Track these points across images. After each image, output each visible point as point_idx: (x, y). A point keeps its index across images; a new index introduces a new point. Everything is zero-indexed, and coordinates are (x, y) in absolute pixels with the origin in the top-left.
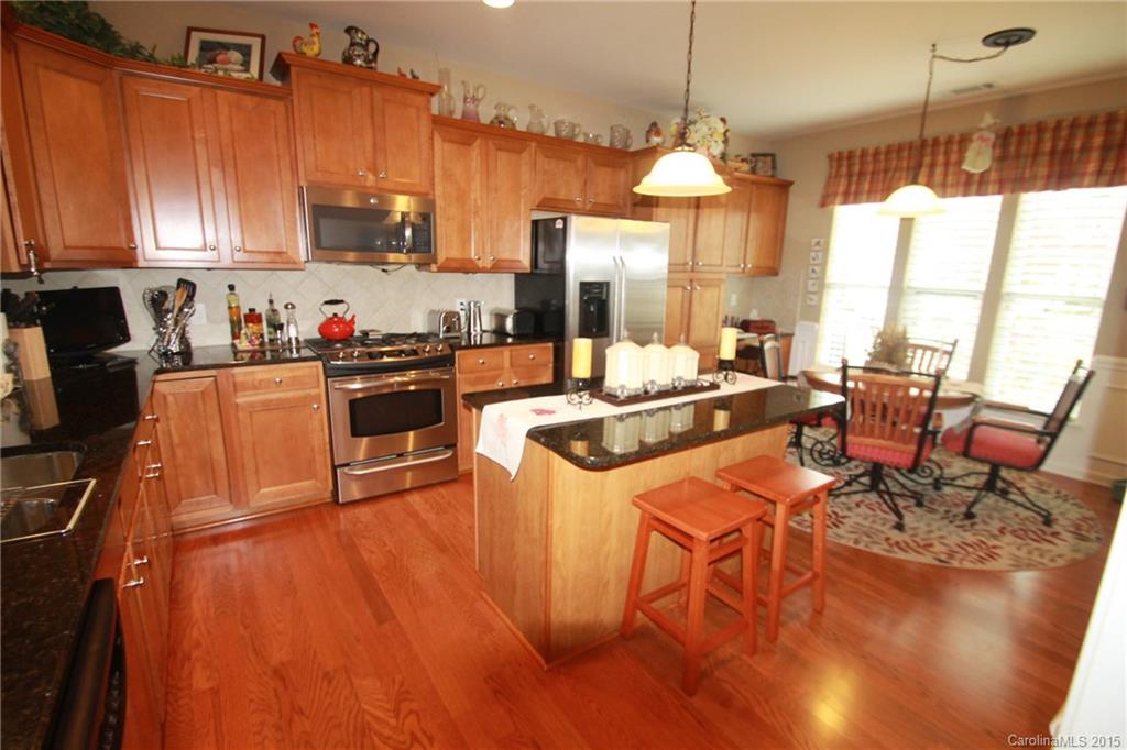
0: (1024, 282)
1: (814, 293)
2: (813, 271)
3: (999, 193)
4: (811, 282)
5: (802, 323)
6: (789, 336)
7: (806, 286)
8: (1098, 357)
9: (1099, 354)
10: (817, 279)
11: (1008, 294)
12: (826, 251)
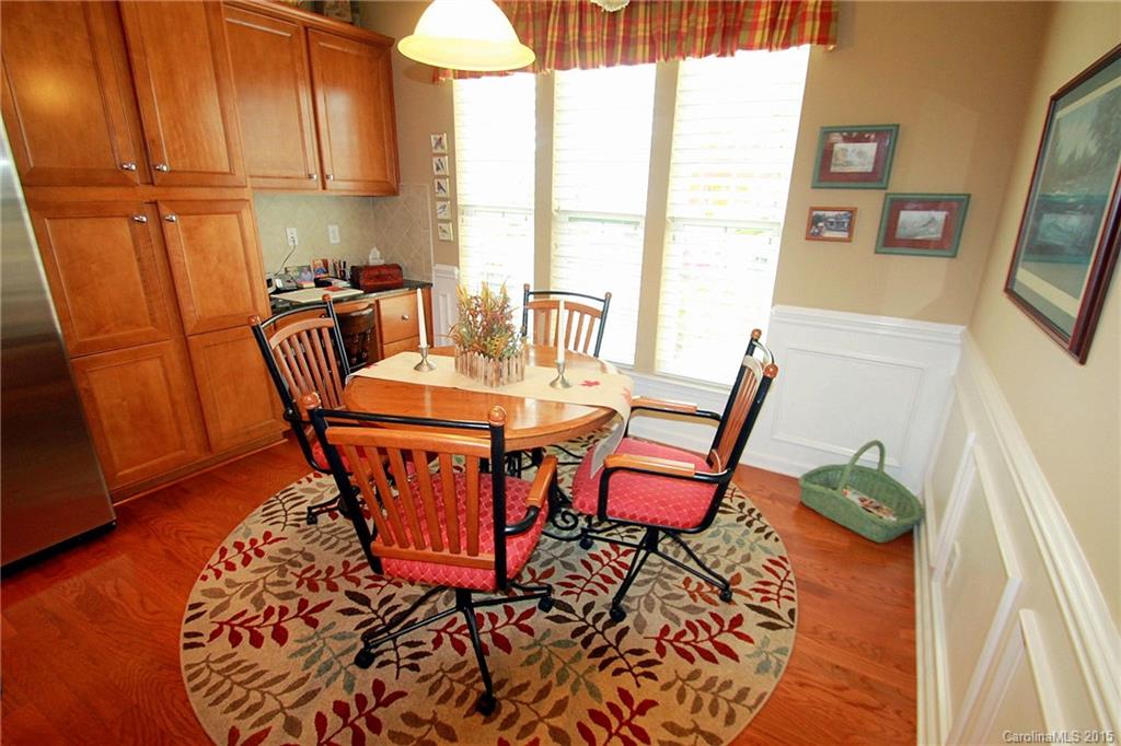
0: (692, 201)
1: (447, 221)
2: (440, 187)
3: (652, 60)
4: (439, 204)
5: (438, 267)
6: (427, 286)
7: (435, 214)
8: (779, 307)
9: (781, 303)
10: (446, 200)
11: (673, 219)
12: (452, 154)
